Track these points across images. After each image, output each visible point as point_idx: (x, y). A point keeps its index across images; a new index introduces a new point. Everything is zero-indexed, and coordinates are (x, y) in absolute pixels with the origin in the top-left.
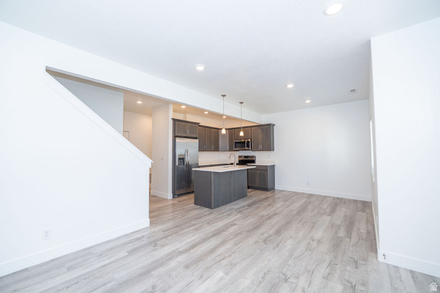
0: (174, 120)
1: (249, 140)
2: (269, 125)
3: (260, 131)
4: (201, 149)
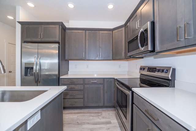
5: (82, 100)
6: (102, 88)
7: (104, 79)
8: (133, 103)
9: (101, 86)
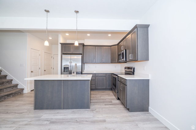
5: (94, 85)
6: (105, 79)
7: (106, 74)
8: (118, 80)
9: (105, 78)
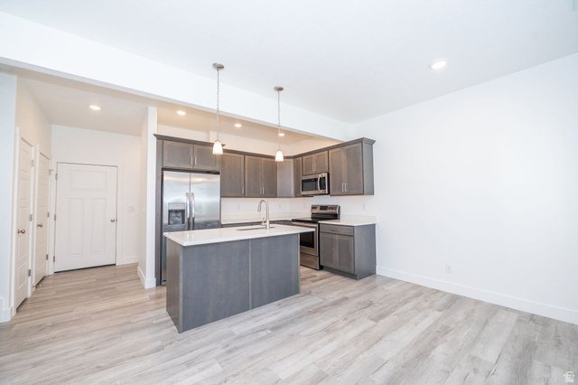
0: (160, 138)
1: (325, 175)
2: (360, 141)
3: (343, 157)
4: (225, 194)
